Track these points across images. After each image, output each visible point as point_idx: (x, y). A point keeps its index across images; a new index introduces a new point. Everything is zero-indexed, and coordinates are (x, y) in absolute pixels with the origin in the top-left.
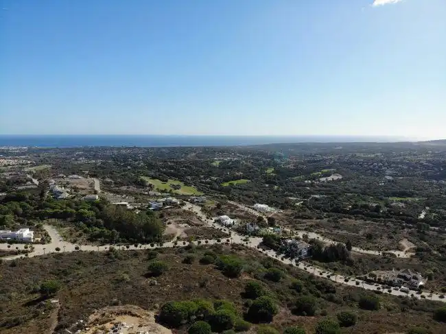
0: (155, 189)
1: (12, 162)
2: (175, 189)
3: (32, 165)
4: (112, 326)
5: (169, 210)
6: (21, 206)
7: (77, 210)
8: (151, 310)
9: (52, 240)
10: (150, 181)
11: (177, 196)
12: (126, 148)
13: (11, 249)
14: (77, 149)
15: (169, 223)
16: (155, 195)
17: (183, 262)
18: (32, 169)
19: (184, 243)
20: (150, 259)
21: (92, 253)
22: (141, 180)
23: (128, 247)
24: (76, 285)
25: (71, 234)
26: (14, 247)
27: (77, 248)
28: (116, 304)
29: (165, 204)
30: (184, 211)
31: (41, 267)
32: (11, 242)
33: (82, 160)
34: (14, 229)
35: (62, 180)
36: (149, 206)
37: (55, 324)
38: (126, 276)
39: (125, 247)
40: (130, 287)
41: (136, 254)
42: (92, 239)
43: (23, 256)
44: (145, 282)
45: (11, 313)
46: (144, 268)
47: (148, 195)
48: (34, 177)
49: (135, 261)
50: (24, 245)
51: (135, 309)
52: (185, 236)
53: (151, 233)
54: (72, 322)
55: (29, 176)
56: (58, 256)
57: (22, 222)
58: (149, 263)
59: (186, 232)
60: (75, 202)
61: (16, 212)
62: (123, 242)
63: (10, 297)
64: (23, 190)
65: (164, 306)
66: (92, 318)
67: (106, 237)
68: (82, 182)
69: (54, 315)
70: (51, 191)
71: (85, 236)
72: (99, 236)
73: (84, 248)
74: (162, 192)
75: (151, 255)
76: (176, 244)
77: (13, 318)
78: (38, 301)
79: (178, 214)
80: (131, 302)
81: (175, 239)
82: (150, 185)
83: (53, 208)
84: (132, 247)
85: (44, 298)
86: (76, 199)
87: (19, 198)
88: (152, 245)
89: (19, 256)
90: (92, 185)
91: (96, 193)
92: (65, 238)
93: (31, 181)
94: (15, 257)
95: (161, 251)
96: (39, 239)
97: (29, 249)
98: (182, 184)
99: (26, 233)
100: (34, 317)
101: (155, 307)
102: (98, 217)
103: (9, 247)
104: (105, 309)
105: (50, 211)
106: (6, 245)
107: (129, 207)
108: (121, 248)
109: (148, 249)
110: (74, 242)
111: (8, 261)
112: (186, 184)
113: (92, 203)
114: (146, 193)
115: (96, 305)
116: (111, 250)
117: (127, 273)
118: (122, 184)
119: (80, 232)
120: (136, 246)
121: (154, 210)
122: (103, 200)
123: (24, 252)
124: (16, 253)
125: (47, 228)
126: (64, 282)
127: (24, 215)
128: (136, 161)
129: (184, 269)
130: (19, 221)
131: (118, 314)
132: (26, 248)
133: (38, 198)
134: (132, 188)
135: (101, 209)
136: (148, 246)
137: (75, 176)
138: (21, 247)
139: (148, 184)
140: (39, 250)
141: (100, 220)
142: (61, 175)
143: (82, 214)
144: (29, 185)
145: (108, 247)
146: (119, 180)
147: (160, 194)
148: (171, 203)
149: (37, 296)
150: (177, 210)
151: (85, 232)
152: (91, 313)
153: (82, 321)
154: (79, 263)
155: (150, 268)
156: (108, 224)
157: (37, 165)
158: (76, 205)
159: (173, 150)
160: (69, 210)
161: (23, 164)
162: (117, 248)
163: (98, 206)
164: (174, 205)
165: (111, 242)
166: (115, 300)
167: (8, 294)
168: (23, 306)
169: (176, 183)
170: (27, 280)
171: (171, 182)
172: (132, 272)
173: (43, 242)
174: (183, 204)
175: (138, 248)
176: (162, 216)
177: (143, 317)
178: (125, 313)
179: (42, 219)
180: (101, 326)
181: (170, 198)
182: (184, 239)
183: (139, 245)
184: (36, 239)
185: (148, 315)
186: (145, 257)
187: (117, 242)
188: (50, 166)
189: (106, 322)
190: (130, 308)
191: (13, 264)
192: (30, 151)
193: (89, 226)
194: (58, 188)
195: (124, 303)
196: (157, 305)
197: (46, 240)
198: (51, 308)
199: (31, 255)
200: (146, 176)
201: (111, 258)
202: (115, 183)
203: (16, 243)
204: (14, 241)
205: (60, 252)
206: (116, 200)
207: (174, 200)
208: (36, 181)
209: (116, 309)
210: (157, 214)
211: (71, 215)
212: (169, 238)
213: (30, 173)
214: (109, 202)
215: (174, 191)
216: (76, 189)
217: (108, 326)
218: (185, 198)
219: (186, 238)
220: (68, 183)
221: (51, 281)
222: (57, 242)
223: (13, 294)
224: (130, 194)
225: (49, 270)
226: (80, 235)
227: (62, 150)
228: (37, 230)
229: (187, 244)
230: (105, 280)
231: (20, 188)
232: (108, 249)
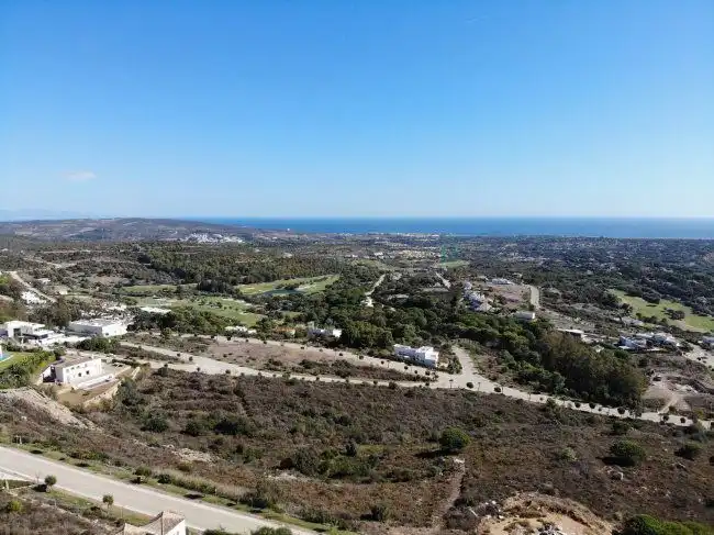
0: (634, 314)
1: (419, 254)
2: (673, 318)
3: (444, 259)
4: (540, 525)
5: (659, 355)
6: (426, 315)
7: (501, 331)
8: (609, 520)
9: (463, 370)
10: (624, 299)
11: (675, 331)
12: (587, 240)
13: (408, 371)
14: (508, 240)
15: (656, 379)
16: (632, 325)
17: (677, 454)
18: (444, 265)
19: (683, 421)
20: (613, 434)
21: (519, 402)
22: (609, 296)
23: (578, 406)
24: (490, 445)
25: (490, 367)
26: (412, 369)
27: (497, 390)
28: (549, 492)
29: (650, 343)
30: (689, 362)
31: (445, 405)
32: (409, 363)
33: (515, 257)
34: (415, 345)
35: (483, 284)
36: (621, 343)
37: (456, 495)
38: (571, 453)
39: (573, 404)
40: (576, 472)
41: (590, 420)
42: (521, 381)
43: (423, 384)
44: (601, 470)
45: (400, 461)
46: (605, 446)
47: (622, 323)
48: (445, 276)
49: (589, 431)
50: (425, 370)
51: (580, 509)
52: (686, 407)
53: (620, 390)
54: (480, 500)
55: (438, 275)
56: (468, 395)
57: (425, 337)
58: (613, 441)
59: (687, 400)
60: (499, 320)
61: (417, 323)
62: (572, 396)
63: (401, 439)
64: (430, 293)
65: (632, 520)
66: (511, 502)
67: (543, 381)
68: (512, 289)
69: (456, 480)
70: (466, 299)
71: (510, 375)
72: (535, 376)
73: (508, 392)
74: (647, 320)
75: (617, 427)
76: (666, 418)
77: (402, 470)
78: (438, 453)
79: (675, 365)
80: (576, 498)
81: (665, 410)
82: (625, 306)
83: (467, 324)
84: (585, 407)
85: (447, 452)
86: (501, 315)
87: (424, 304)
88: (621, 412)
89: (417, 384)
90: (527, 296)
91: (532, 308)
92: (481, 370)
93: (441, 282)
94: (413, 384)
95: (639, 425)
96: (446, 365)
97: (431, 377)
98: (687, 310)
99: (429, 353)
100: (429, 476)
101: (616, 518)
102: (533, 348)
103: (406, 368)
104: (532, 494)
105: (462, 327)
106: (403, 364)
107: (585, 339)
108: (566, 403)
109: (613, 417)
110: (494, 379)
111: (403, 388)
112: (697, 311)
113: (525, 323)
114: (618, 319)
115: (519, 485)
116: (551, 404)
117: (573, 447)
118: (576, 300)
119: (504, 365)
120: (592, 407)
121: (628, 350)
122: (542, 320)
123: (424, 380)
124: (416, 379)
125: (458, 351)
126: (475, 436)
127: (428, 328)
128: (601, 262)
129: (678, 466)
130: (419, 335)
131: (551, 510)
132: (427, 374)
133: (448, 306)
134: (592, 308)
135: (538, 334)
136: (614, 412)
137: (502, 280)
138: (422, 371)
139: (620, 304)
140: (444, 381)
141: (536, 354)
142: (483, 277)
143: (508, 339)
144: (437, 288)
145: (544, 398)
146: (571, 292)
147: (641, 324)
148: (662, 343)
149: (436, 446)
150: (673, 358)
151: (511, 366)
152: (510, 495)
153: (494, 502)
154: (499, 413)
155: (614, 449)
156: (547, 360)
157: (450, 260)
158: (501, 324)
159: (674, 245)
160: (490, 330)
161: (432, 258)
162: (559, 402)
163: (533, 330)
164: (670, 348)
165: (550, 391)
166: (549, 485)
167: (399, 434)
168: (416, 455)
169: (676, 307)
170: (425, 420)
171: (665, 304)
172: (583, 448)
173: (450, 370)
174: (686, 349)
175: (595, 411)
176: (643, 364)
177: (593, 527)
178: (564, 512)
179: (451, 336)
180: (522, 520)
181: (662, 334)
182: (683, 413)
183: (598, 406)
184: (442, 364)
185: (602, 527)
186: (607, 428)
187: (561, 393)
188: (468, 263)
189: (531, 516)
190: (571, 504)
191: (410, 393)
192: (441, 241)
193: (518, 358)
194: (476, 296)
195: (563, 494)
196: (620, 515)
197: (454, 368)
198: (452, 470)
199: (433, 386)
200: (620, 289)
201: (547, 417)
202: (564, 297)
203: (415, 364)
204: (413, 361)
205: (473, 390)
206: (563, 325)
207: (670, 338)
208: (447, 283)
209: (549, 500)
210: (634, 358)
211: (491, 337)
212: (655, 405)
213: (440, 270)
214: (552, 326)
215: (671, 323)
216: (502, 300)
217: (533, 522)
218: (690, 338)
219: (688, 412)
220: (491, 290)
221: (458, 430)
222: (468, 375)
223: (407, 436)
224: (588, 317)
225: (455, 413)
226: (503, 371)
227: (486, 240)
228: (444, 351)
229: (689, 422)
230: (536, 450)
231: (426, 290)
232: (544, 402)
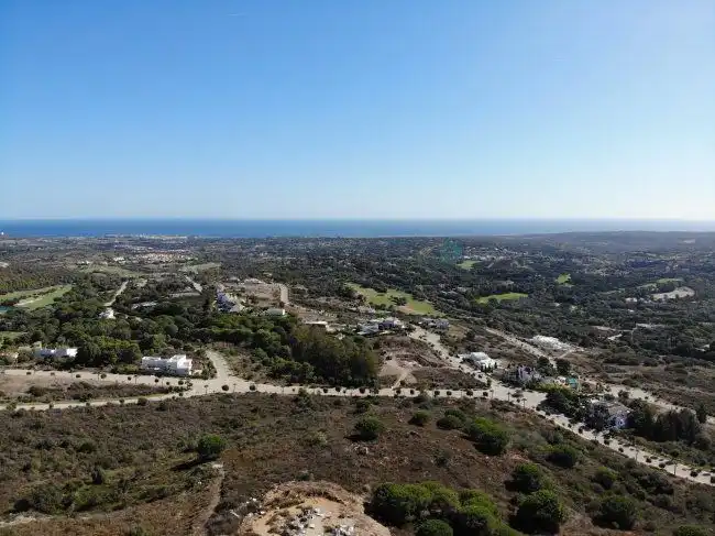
0: (367, 303)
1: (165, 258)
2: (399, 304)
3: (194, 262)
4: (300, 511)
5: (389, 337)
6: (177, 322)
7: (255, 330)
8: (360, 493)
9: (218, 374)
10: (359, 291)
11: (400, 315)
12: (327, 239)
13: (159, 384)
14: (257, 241)
15: (388, 358)
16: (367, 313)
17: (410, 423)
18: (194, 268)
19: (412, 392)
20: (358, 412)
21: (274, 396)
22: (347, 288)
23: (326, 391)
24: (248, 443)
25: (245, 366)
26: (163, 382)
27: (252, 388)
28: (305, 478)
29: (382, 327)
30: (412, 340)
31: (200, 412)
32: (159, 374)
33: (264, 256)
34: (165, 355)
35: (235, 285)
36: (359, 329)
37: (216, 500)
38: (322, 437)
39: (322, 390)
40: (327, 454)
41: (337, 403)
42: (274, 376)
43: (177, 395)
44: (350, 448)
45: (153, 479)
46: (350, 426)
47: (357, 312)
48: (196, 280)
49: (337, 414)
50: (178, 380)
51: (333, 489)
52: (413, 380)
53: (358, 371)
54: (241, 500)
55: (189, 279)
56: (225, 398)
57: (177, 346)
58: (358, 419)
59: (415, 374)
60: (253, 319)
61: (168, 331)
62: (319, 382)
63: (154, 456)
64: (181, 299)
65: (378, 490)
66: (270, 496)
67: (296, 373)
68: (263, 289)
69: (216, 486)
70: (219, 302)
71: (265, 371)
72: (288, 369)
73: (263, 388)
74: (377, 308)
75: (360, 406)
76: (399, 392)
77: (156, 487)
78: (195, 463)
79: (402, 344)
80: (330, 479)
81: (397, 384)
82: (360, 297)
83: (221, 327)
84: (332, 392)
85: (204, 459)
86: (253, 315)
87: (173, 310)
88: (362, 391)
89: (170, 396)
90: (277, 294)
91: (282, 305)
92: (236, 371)
93: (192, 286)
94: (164, 397)
95: (377, 401)
96: (200, 372)
97: (185, 386)
98: (408, 296)
99: (182, 362)
100: (187, 488)
101: (365, 490)
102: (284, 343)
103: (157, 381)
104: (290, 483)
105: (216, 330)
106: (153, 377)
107: (329, 329)
108: (315, 391)
109: (356, 397)
110: (249, 378)
111: (155, 402)
112: (416, 297)
113: (277, 320)
114: (354, 309)
115: (278, 477)
116: (302, 393)
117: (323, 431)
118: (319, 294)
119: (258, 363)
120: (338, 390)
121: (365, 335)
122: (291, 315)
123: (177, 390)
124: (166, 391)
125: (213, 356)
126: (232, 438)
127: (178, 336)
128: (339, 259)
129: (412, 433)
130: (170, 343)
131: (308, 495)
132: (181, 383)
133: (200, 310)
134: (334, 301)
135: (288, 329)
136: (356, 392)
137: (253, 280)
138: (174, 382)
139: (357, 295)
140: (199, 388)
141: (288, 348)
142: (234, 278)
143: (262, 336)
144: (188, 292)
145: (297, 388)
146: (315, 287)
147: (374, 311)
148: (391, 326)
149: (193, 456)
150: (399, 338)
151: (264, 363)
152: (269, 488)
153: (255, 500)
154: (255, 411)
155: (359, 426)
156: (298, 353)
157: (201, 263)
158: (254, 323)
159: (395, 243)
160: (244, 330)
161: (179, 262)
162: (309, 391)
163: (283, 325)
164: (398, 330)
165: (301, 382)
166: (305, 472)
167: (151, 451)
168: (172, 469)
169: (399, 295)
170: (180, 431)
171: (392, 293)
172: (331, 431)
173: (204, 377)
174: (410, 330)
175: (341, 394)
176: (377, 346)
177: (346, 503)
178: (320, 494)
179: (204, 342)
180: (282, 511)
181: (390, 319)
182: (411, 386)
183: (343, 389)
184: (196, 371)
185: (354, 501)
186: (352, 408)
187: (310, 381)
188: (219, 265)
189: (288, 505)
190: (324, 485)
191: (162, 407)
192: (190, 243)
193: (270, 354)
194: (229, 298)
195: (318, 478)
196: (368, 486)
197: (209, 373)
198: (211, 476)
199: (187, 395)
200: (355, 282)
201: (300, 406)
202: (309, 292)
203: (168, 375)
204: (164, 372)
205: (229, 392)
206: (310, 318)
207: (397, 322)
208: (198, 287)
209: (305, 485)
210: (370, 342)
211: (245, 337)
212: (388, 381)
213: (191, 274)
214: (300, 320)
215: (397, 308)
216: (254, 299)
217: (293, 511)
218: (413, 320)
219: (415, 385)
220: (243, 290)
221: (213, 435)
222: (225, 378)
223: (161, 452)
224: (330, 309)
225: (212, 418)
226: (257, 369)
227: (236, 242)
228: (198, 357)
229: (417, 393)
230: (291, 440)
231: (177, 295)
232: (297, 392)
